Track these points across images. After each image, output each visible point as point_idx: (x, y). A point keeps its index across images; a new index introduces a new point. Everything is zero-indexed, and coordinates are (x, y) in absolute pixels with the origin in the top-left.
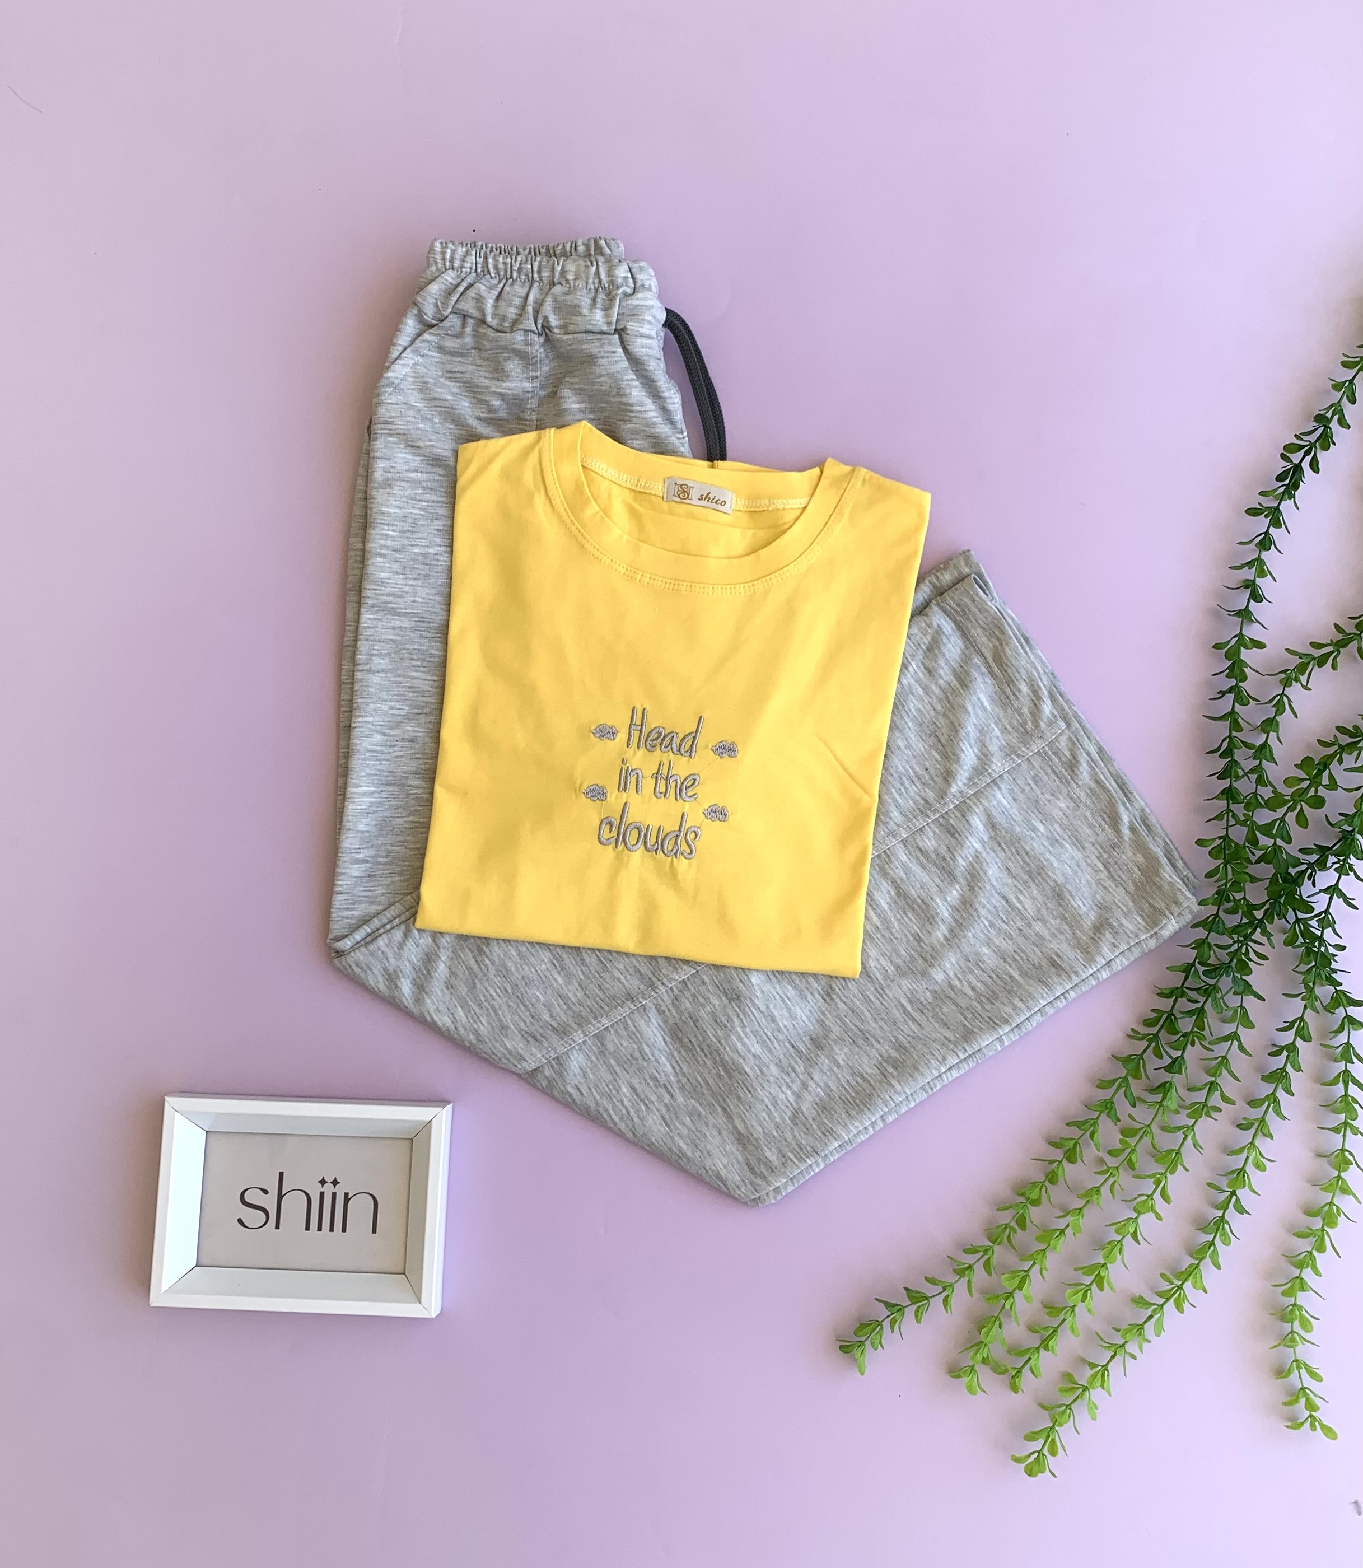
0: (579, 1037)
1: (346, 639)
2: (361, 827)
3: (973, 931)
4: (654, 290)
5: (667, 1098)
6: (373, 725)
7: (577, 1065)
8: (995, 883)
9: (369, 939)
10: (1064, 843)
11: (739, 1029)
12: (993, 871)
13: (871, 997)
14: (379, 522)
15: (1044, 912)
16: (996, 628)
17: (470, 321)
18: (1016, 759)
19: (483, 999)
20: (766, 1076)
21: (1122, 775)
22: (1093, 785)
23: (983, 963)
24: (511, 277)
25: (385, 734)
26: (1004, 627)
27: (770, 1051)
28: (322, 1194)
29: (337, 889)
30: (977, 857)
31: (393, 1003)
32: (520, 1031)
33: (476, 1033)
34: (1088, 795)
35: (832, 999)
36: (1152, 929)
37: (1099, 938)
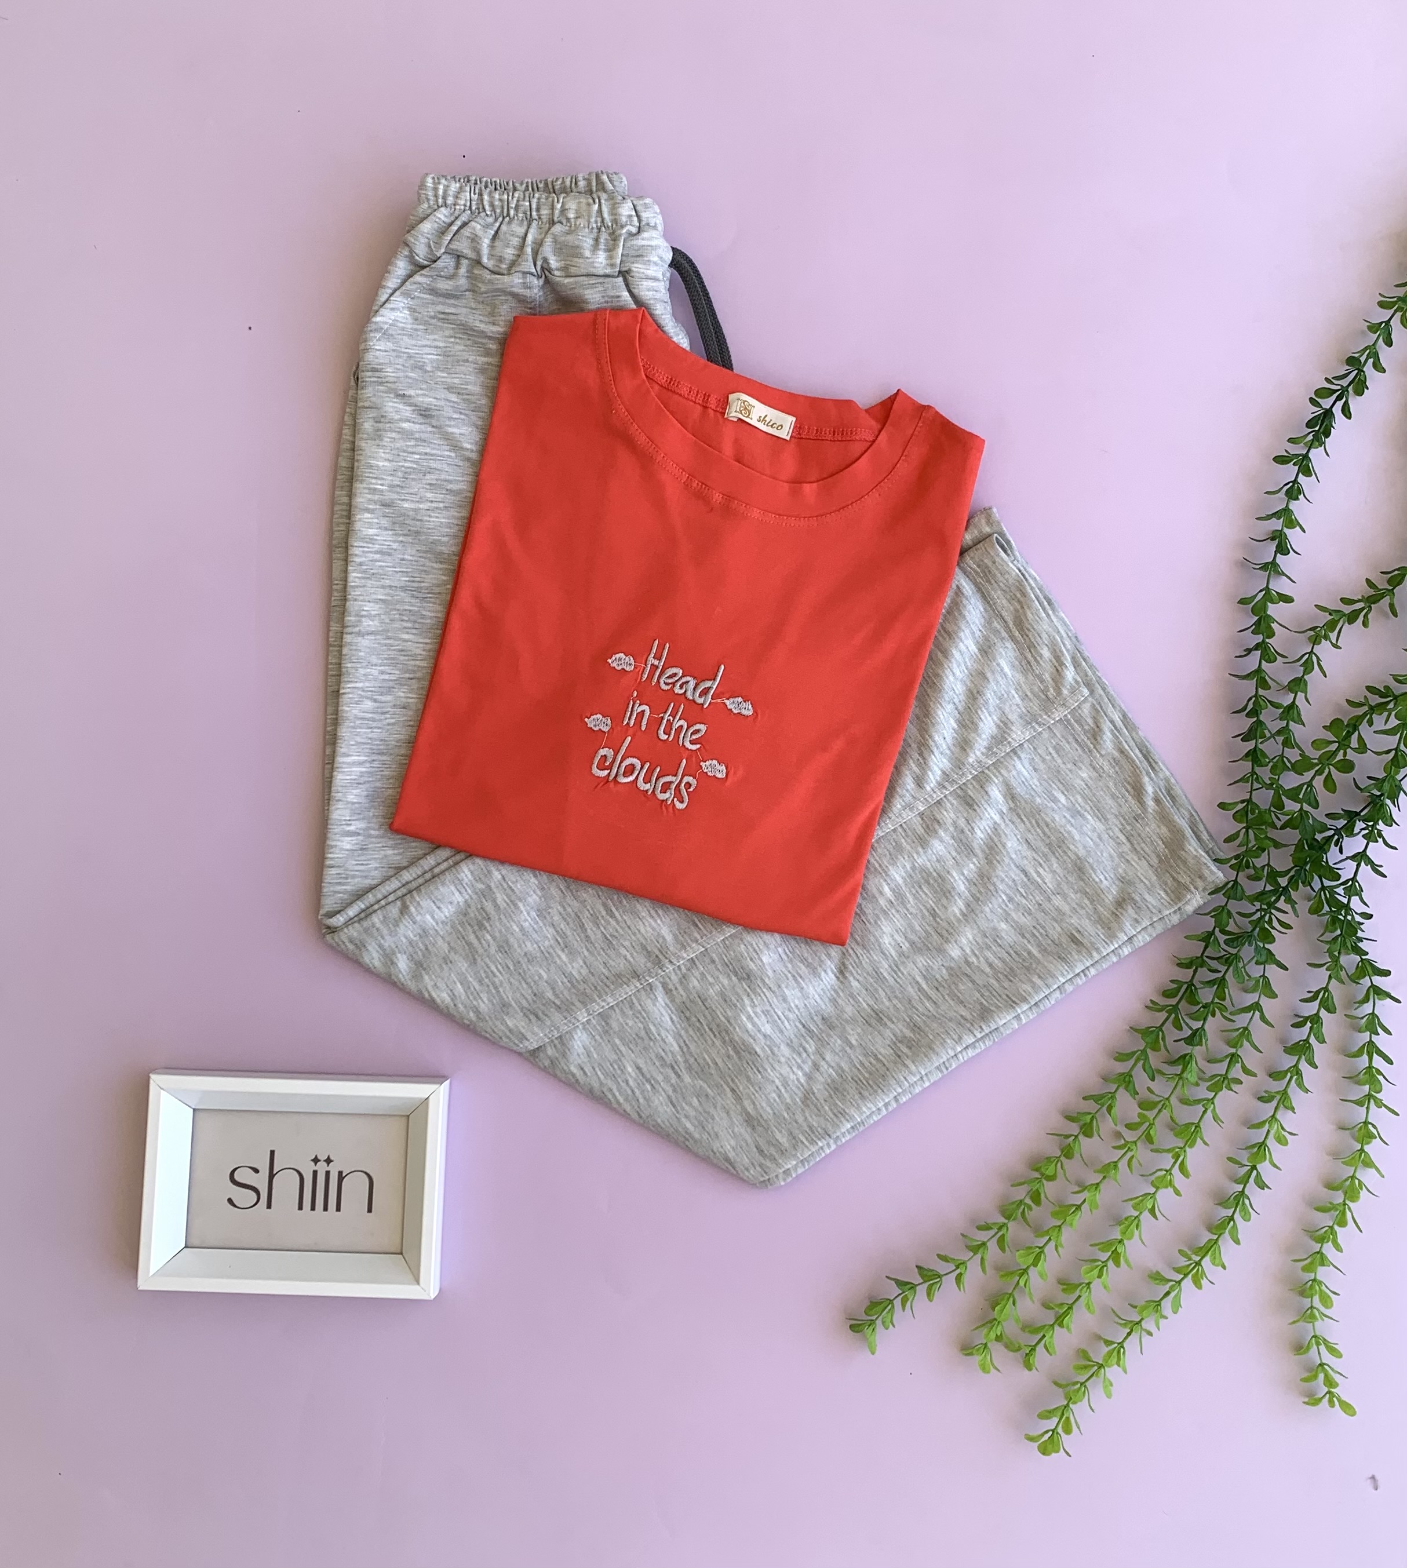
0: (583, 1016)
1: (333, 598)
2: (351, 798)
3: (990, 905)
4: (660, 227)
5: (674, 1079)
6: (363, 691)
7: (580, 1045)
8: (1014, 856)
9: (362, 915)
10: (1086, 814)
11: (749, 1009)
12: (1012, 844)
13: (885, 974)
14: (367, 475)
15: (1065, 887)
16: (1019, 593)
17: (465, 262)
18: (1037, 727)
19: (483, 975)
20: (777, 1056)
21: (1147, 744)
22: (1116, 754)
23: (1000, 939)
24: (508, 214)
25: (375, 701)
26: (1025, 589)
27: (781, 1032)
28: (315, 1173)
29: (328, 862)
30: (996, 828)
31: (389, 981)
32: (522, 1009)
33: (477, 1012)
34: (1111, 764)
35: (845, 978)
36: (1176, 904)
37: (1121, 914)
